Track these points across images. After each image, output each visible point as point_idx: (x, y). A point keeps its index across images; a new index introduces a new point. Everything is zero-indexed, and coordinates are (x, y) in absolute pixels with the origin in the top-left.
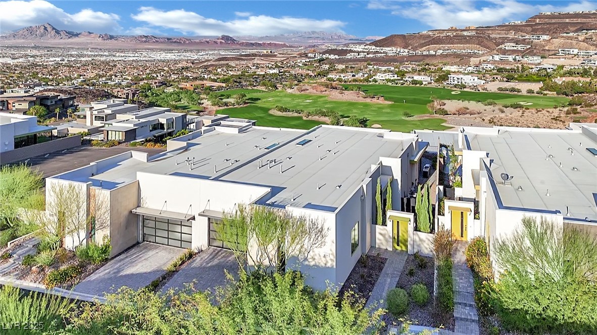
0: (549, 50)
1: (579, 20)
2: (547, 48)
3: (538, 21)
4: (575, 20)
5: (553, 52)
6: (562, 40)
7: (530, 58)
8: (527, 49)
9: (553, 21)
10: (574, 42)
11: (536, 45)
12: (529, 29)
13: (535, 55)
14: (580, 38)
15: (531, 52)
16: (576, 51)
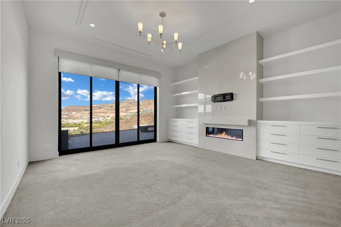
0: (76, 117)
1: (84, 108)
2: (75, 116)
3: (70, 108)
4: (83, 108)
5: (77, 118)
6: (80, 114)
7: (69, 120)
8: (68, 117)
9: (75, 108)
10: (84, 114)
11: (71, 116)
12: (67, 110)
13: (71, 119)
14: (86, 113)
15: (69, 118)
16: (85, 117)
